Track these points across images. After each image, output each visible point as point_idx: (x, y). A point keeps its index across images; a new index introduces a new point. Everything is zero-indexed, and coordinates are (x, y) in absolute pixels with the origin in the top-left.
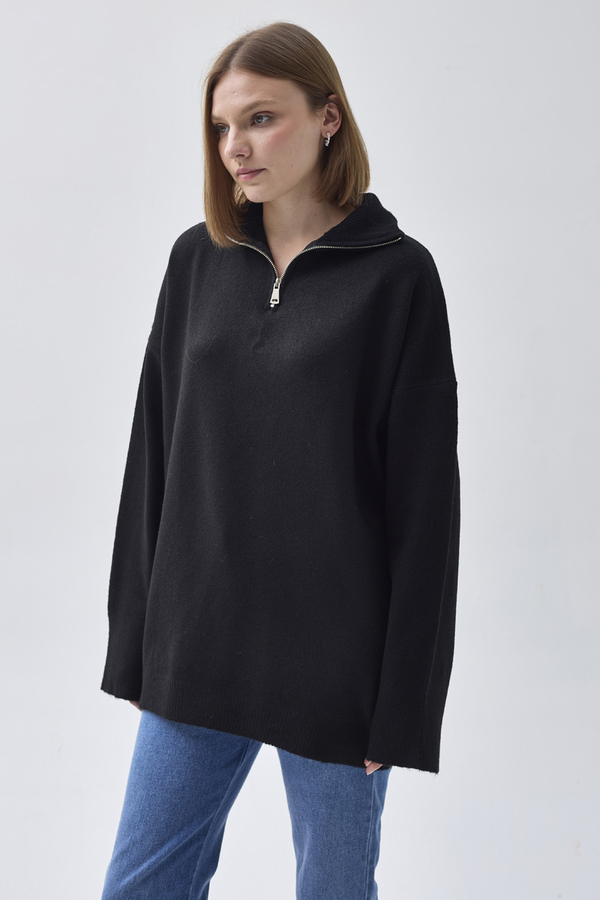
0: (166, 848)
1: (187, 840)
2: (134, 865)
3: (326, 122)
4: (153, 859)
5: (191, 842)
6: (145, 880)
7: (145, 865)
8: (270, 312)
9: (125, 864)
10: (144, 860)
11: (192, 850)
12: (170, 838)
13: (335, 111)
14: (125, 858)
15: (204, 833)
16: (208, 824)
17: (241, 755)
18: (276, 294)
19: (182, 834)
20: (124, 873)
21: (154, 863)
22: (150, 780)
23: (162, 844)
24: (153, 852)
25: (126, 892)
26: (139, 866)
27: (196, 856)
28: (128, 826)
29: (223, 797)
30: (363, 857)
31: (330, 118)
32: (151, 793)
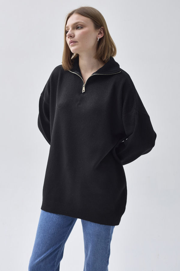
0: (49, 251)
1: (55, 249)
2: (39, 256)
3: (99, 34)
4: (45, 254)
5: (56, 249)
6: (42, 261)
7: (43, 256)
8: (82, 94)
9: (36, 256)
10: (42, 255)
11: (56, 252)
12: (50, 248)
13: (102, 32)
14: (36, 254)
15: (60, 246)
16: (61, 244)
17: (71, 223)
18: (84, 89)
19: (54, 247)
20: (36, 259)
21: (45, 256)
22: (44, 231)
23: (48, 250)
24: (45, 252)
25: (37, 264)
26: (41, 257)
27: (57, 254)
28: (37, 245)
29: (65, 236)
30: (106, 253)
31: (100, 33)
32: (45, 235)
